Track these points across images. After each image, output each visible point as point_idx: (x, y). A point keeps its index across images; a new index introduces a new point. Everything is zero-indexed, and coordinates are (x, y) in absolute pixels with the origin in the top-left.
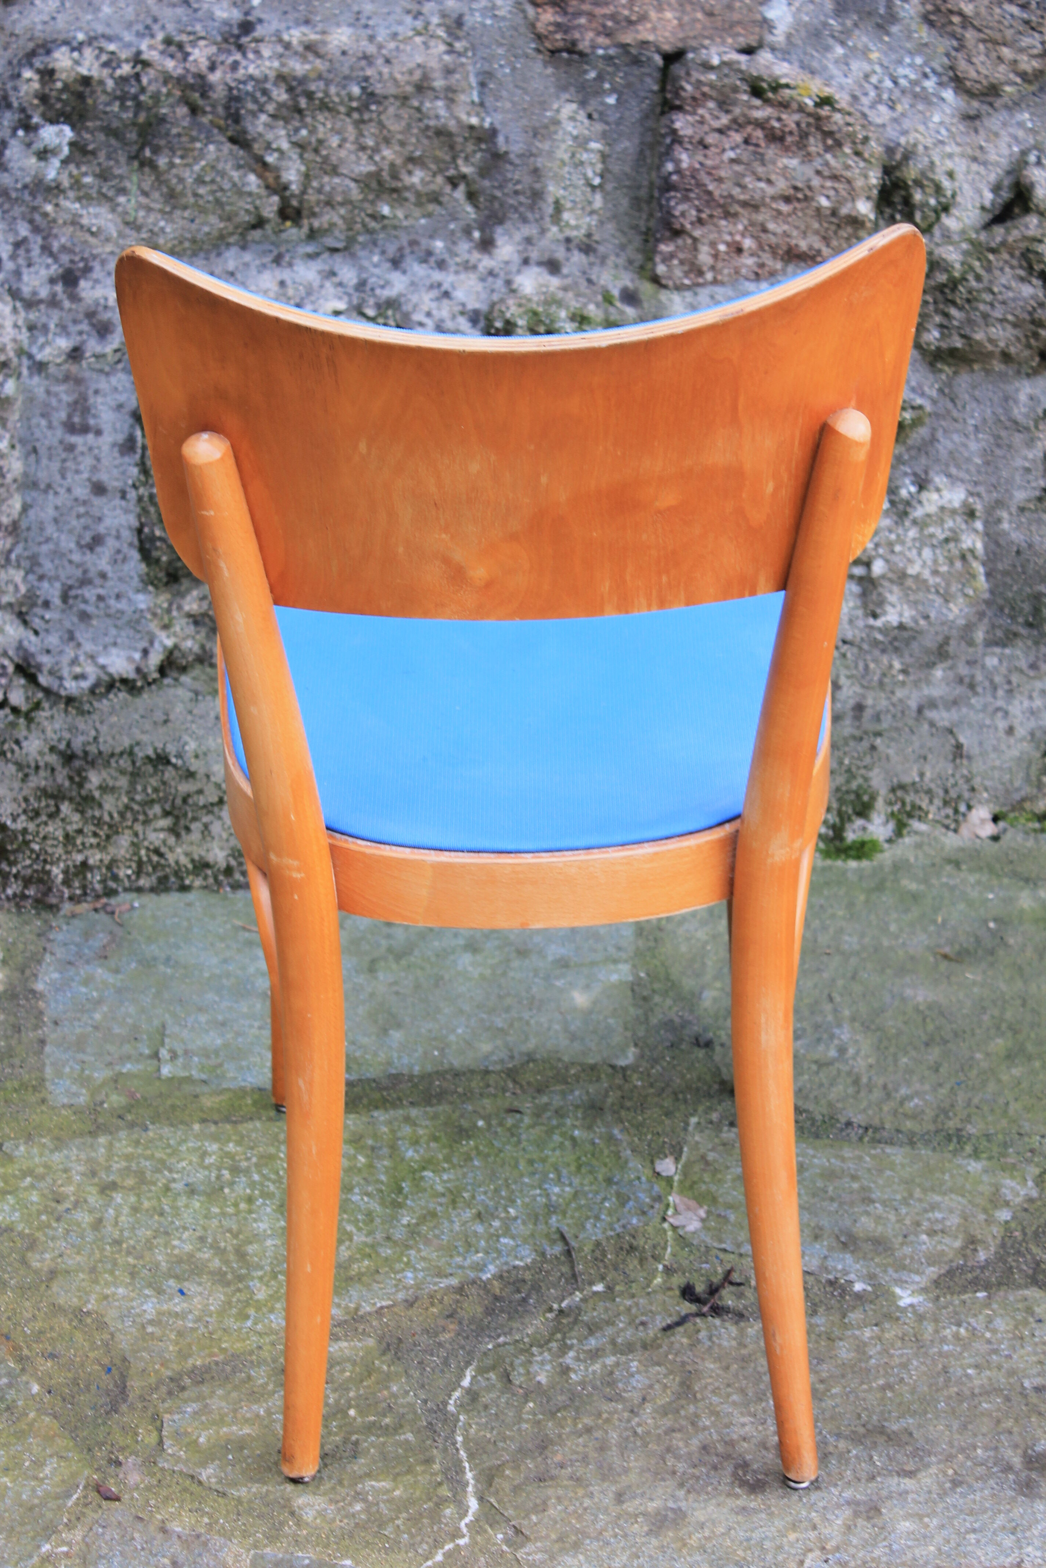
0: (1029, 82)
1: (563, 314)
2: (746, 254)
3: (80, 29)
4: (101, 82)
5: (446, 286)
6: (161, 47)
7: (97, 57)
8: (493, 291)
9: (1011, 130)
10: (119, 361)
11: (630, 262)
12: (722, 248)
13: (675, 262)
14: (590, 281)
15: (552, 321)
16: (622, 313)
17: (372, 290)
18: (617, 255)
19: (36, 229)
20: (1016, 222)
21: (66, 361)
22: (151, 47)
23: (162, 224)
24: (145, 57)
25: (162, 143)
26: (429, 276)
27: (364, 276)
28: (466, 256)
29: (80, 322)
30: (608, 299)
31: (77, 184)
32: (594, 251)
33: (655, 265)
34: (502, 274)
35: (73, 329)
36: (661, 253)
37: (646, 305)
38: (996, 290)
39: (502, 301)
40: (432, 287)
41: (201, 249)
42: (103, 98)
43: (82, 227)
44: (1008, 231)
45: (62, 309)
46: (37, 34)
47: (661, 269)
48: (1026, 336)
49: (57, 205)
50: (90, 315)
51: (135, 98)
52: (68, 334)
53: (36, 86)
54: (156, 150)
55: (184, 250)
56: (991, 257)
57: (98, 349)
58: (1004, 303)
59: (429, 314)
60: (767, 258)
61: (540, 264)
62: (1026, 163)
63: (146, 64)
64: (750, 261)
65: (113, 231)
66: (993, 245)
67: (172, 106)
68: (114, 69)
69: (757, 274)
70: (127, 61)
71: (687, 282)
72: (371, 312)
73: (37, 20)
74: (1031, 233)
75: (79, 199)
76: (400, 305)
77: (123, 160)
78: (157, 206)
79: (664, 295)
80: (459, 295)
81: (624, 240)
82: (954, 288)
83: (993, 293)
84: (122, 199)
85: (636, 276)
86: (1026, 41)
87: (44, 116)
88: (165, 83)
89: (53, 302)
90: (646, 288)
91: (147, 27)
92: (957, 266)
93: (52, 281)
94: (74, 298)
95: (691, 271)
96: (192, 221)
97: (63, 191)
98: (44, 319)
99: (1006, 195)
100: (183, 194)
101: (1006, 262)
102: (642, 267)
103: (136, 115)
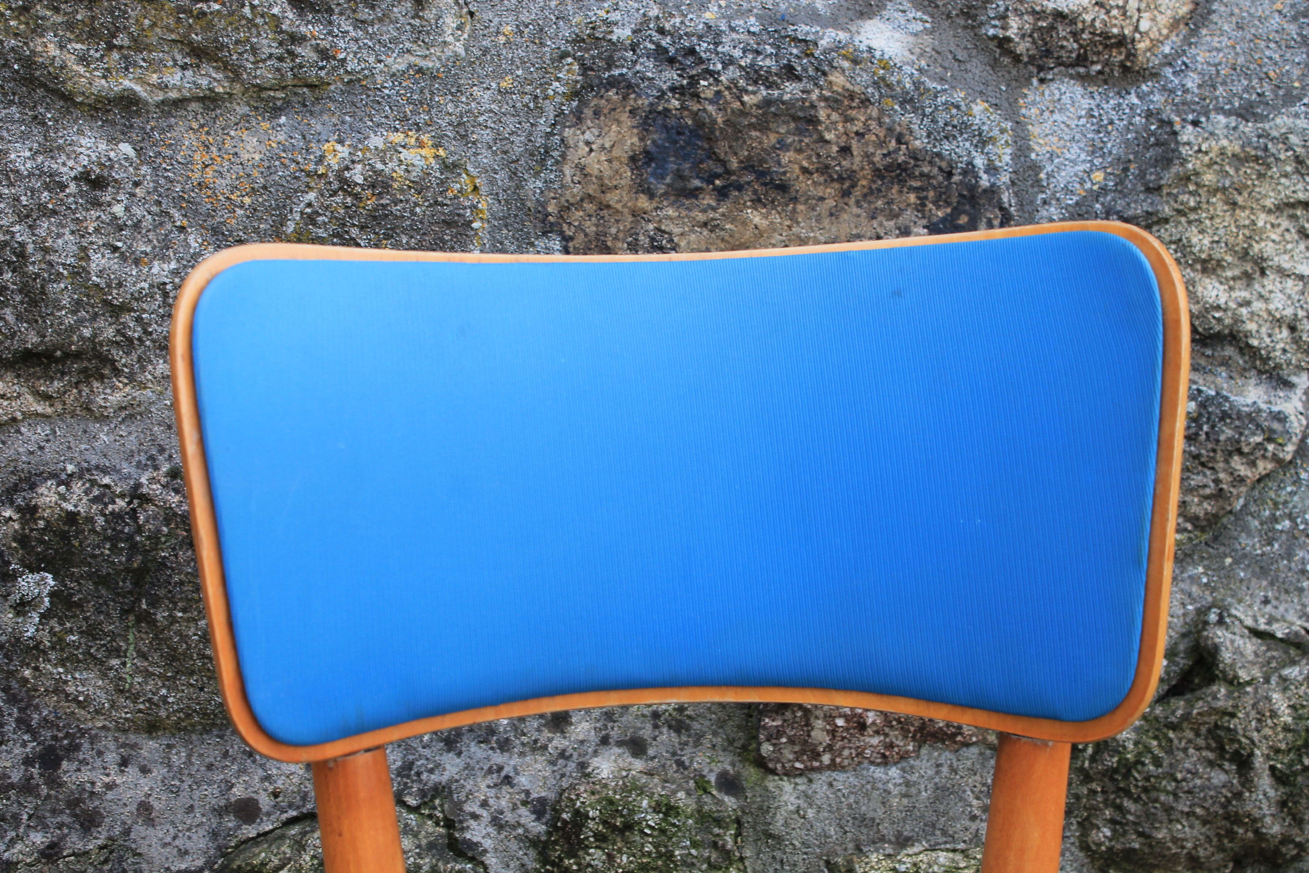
0: (1203, 530)
1: (645, 803)
2: (870, 731)
3: (71, 460)
4: (90, 520)
5: (507, 770)
6: (164, 480)
7: (87, 492)
8: (563, 775)
9: (1182, 585)
10: (106, 861)
11: (731, 742)
12: (840, 722)
13: (784, 740)
14: (680, 764)
15: (632, 812)
16: (720, 802)
17: (418, 774)
18: (715, 734)
19: (12, 699)
20: (1198, 693)
21: (38, 861)
22: (152, 480)
23: (164, 691)
24: (145, 490)
25: (162, 592)
26: (488, 759)
27: (411, 757)
28: (535, 735)
29: (62, 812)
30: (702, 786)
31: (59, 643)
32: (688, 728)
33: (760, 744)
34: (575, 755)
35: (51, 821)
36: (765, 728)
37: (749, 795)
38: (1179, 776)
39: (573, 787)
40: (490, 771)
41: (214, 725)
42: (93, 539)
43: (68, 695)
44: (1190, 704)
45: (38, 796)
46: (21, 466)
47: (767, 749)
48: (1218, 835)
49: (36, 669)
50: (73, 803)
51: (130, 538)
52: (45, 827)
53: (17, 526)
54: (155, 602)
55: (193, 725)
56: (1171, 734)
57: (80, 846)
58: (1189, 792)
59: (484, 804)
60: (895, 736)
61: (620, 744)
62: (1206, 623)
63: (146, 499)
64: (875, 741)
65: (103, 698)
66: (1173, 719)
67: (174, 549)
68: (106, 505)
69: (884, 756)
70: (122, 496)
71: (798, 765)
72: (412, 801)
73: (21, 450)
74: (1220, 704)
75: (62, 662)
76: (451, 792)
77: (115, 614)
78: (158, 671)
79: (771, 783)
80: (523, 780)
81: (722, 715)
82: (1127, 775)
83: (1175, 780)
84: (115, 662)
85: (737, 759)
86: (1196, 480)
87: (22, 562)
88: (167, 521)
89: (27, 788)
90: (751, 773)
91: (152, 458)
92: (1131, 746)
93: (28, 762)
94: (54, 782)
95: (803, 752)
96: (201, 689)
97: (44, 652)
98: (15, 808)
99: (1183, 662)
100: (186, 655)
101: (1190, 741)
102: (744, 748)
103: (128, 560)
